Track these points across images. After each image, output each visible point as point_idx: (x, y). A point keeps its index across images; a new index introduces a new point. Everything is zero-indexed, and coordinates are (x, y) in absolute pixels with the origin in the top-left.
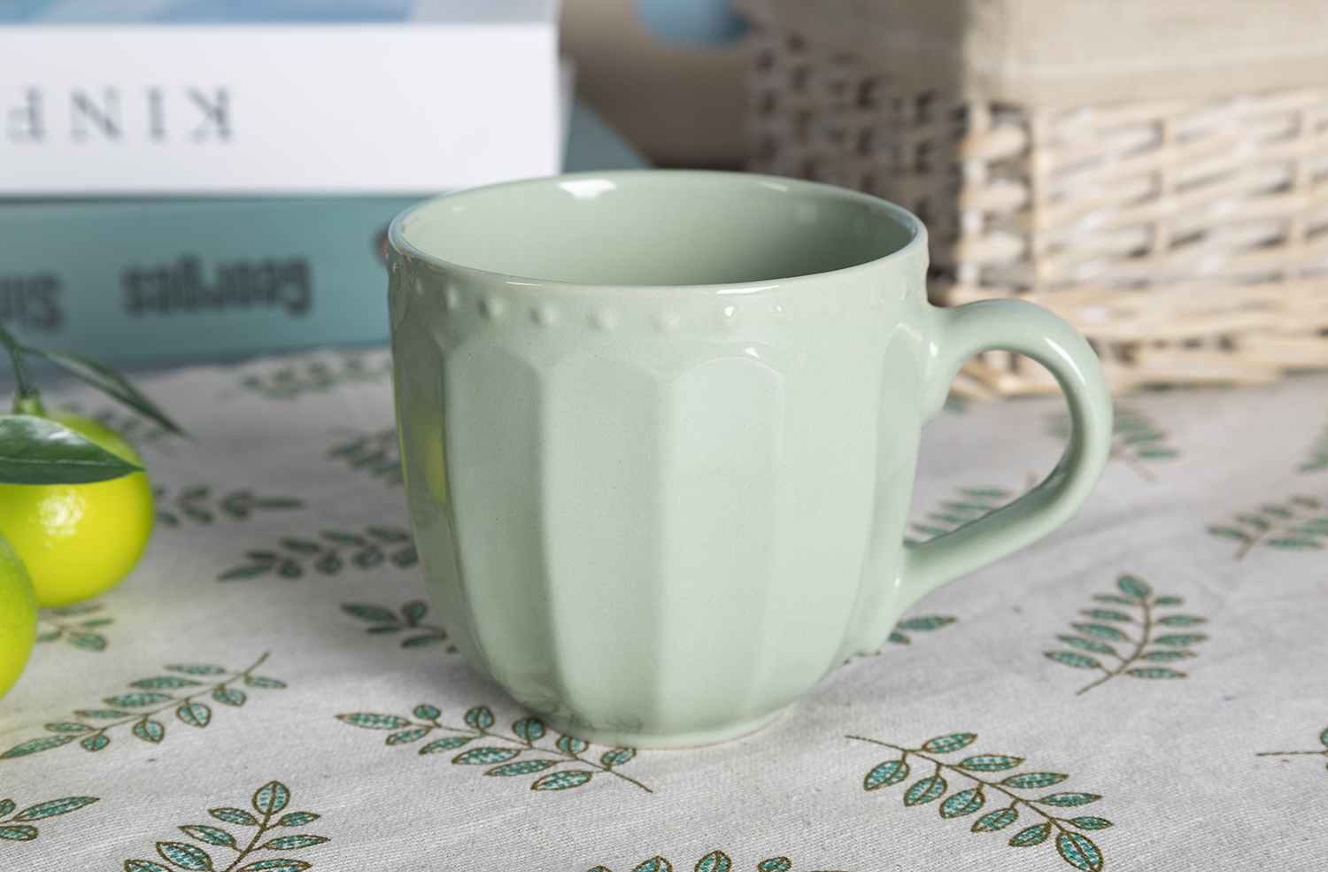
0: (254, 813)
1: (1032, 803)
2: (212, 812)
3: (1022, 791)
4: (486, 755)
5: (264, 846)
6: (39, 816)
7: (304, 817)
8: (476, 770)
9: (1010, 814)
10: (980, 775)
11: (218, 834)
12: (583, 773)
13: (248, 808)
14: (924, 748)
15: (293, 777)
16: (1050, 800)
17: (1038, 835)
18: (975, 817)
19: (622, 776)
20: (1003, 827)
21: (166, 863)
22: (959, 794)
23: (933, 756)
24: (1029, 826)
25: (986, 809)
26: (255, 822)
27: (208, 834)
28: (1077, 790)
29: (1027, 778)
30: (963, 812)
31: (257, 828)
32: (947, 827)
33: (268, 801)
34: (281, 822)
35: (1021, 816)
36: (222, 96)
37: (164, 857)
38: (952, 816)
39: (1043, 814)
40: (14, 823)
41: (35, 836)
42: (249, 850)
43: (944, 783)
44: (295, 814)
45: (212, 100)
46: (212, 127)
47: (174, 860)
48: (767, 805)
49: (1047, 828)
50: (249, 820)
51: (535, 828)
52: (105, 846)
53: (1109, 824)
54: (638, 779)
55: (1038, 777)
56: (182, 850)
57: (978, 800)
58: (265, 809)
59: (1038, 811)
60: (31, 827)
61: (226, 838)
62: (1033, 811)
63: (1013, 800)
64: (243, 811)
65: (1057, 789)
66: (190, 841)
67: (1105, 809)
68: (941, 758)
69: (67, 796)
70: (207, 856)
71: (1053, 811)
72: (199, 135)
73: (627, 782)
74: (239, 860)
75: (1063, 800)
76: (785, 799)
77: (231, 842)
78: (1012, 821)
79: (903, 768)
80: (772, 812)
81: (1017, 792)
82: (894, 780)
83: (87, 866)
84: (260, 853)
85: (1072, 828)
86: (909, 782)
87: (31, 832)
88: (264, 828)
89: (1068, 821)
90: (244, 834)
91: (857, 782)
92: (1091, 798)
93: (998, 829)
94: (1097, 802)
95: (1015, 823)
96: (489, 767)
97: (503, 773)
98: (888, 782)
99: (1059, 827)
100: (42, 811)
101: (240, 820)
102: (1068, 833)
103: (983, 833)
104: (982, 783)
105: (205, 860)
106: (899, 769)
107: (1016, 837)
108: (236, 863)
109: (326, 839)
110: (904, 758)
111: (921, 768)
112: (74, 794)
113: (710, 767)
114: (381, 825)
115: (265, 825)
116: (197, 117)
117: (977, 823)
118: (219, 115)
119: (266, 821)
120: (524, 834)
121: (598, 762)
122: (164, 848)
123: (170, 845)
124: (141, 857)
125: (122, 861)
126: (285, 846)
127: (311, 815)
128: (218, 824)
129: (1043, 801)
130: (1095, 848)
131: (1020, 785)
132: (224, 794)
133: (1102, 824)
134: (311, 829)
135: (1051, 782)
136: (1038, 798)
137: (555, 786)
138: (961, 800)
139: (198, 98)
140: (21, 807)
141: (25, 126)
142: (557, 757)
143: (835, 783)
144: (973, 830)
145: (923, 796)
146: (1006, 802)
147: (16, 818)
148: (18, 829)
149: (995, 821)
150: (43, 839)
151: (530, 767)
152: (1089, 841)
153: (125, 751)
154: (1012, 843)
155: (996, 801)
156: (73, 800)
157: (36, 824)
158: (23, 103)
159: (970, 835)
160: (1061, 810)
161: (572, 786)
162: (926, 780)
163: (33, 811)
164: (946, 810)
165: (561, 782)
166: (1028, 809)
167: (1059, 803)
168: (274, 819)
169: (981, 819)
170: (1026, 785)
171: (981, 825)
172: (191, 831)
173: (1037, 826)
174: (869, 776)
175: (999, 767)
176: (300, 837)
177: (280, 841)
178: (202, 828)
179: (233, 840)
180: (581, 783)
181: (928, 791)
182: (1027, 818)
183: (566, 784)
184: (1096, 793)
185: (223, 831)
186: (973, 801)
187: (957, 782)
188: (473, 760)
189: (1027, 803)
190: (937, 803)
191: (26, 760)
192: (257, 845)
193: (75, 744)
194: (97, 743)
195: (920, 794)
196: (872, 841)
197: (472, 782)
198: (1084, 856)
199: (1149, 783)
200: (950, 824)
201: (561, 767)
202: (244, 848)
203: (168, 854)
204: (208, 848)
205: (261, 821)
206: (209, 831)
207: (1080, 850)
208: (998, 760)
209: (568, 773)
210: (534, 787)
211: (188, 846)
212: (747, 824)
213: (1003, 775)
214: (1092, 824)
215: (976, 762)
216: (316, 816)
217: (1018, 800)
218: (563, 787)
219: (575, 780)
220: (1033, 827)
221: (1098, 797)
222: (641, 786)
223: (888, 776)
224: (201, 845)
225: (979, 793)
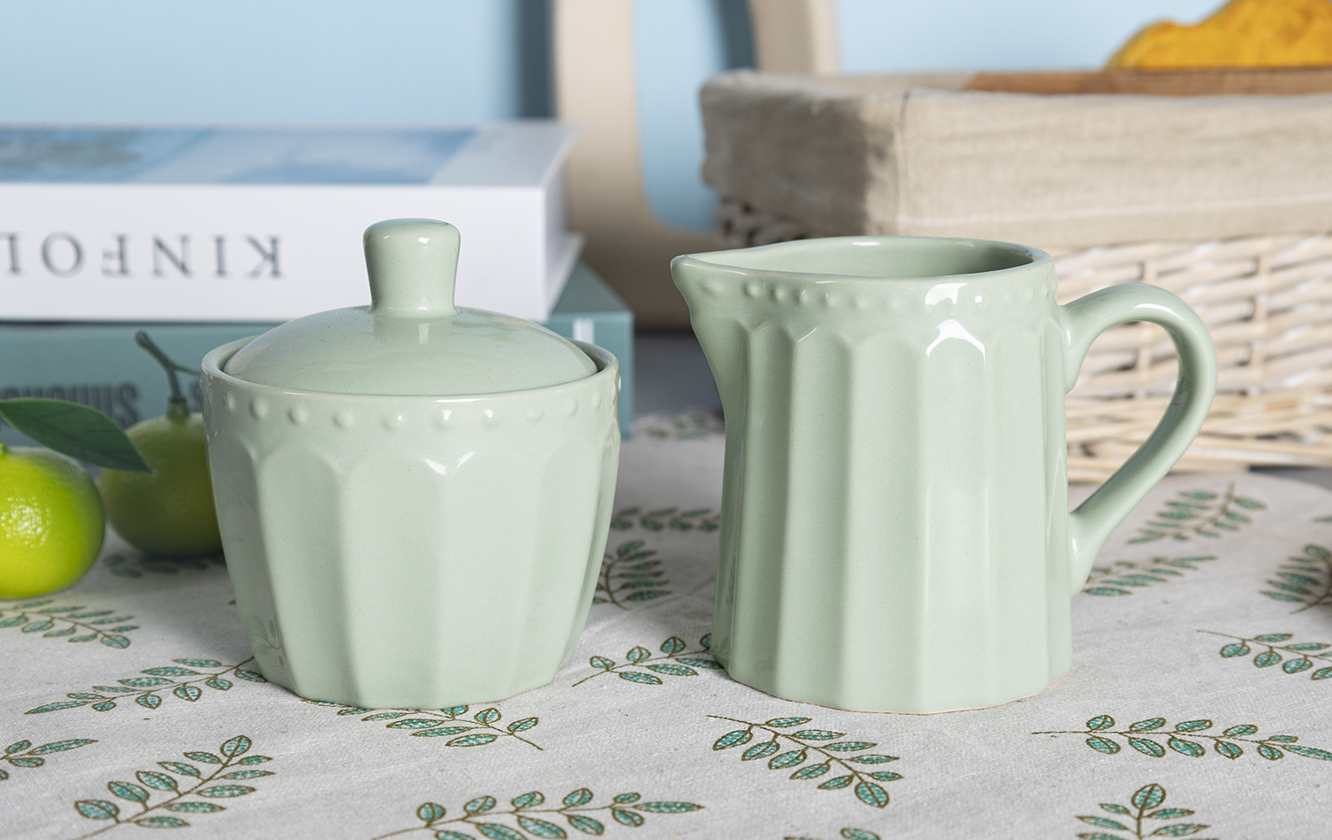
0: (220, 756)
1: (843, 761)
2: (186, 754)
3: (839, 753)
4: (415, 723)
5: (222, 777)
6: (48, 751)
7: (258, 758)
8: (406, 732)
9: (824, 768)
10: (807, 742)
11: (187, 768)
12: (490, 736)
13: (217, 752)
14: (767, 723)
15: (257, 733)
16: (859, 759)
17: (843, 782)
18: (795, 769)
19: (521, 739)
20: (816, 777)
21: (141, 785)
22: (787, 753)
23: (773, 729)
24: (837, 776)
25: (806, 763)
26: (219, 761)
27: (180, 768)
28: (881, 753)
29: (844, 745)
30: (787, 765)
31: (220, 766)
32: (771, 775)
33: (233, 748)
34: (240, 762)
35: (832, 769)
36: (274, 242)
37: (141, 781)
38: (777, 768)
39: (850, 768)
40: (27, 756)
41: (41, 764)
42: (211, 778)
43: (778, 746)
44: (252, 757)
45: (267, 247)
46: (268, 267)
47: (148, 783)
48: (633, 759)
49: (851, 778)
50: (214, 759)
51: (442, 771)
52: (95, 772)
53: (900, 777)
54: (533, 742)
55: (853, 745)
56: (156, 777)
57: (801, 758)
58: (229, 753)
59: (846, 766)
60: (40, 759)
61: (194, 771)
62: (843, 766)
63: (829, 758)
64: (211, 755)
65: (865, 753)
66: (164, 771)
67: (900, 766)
68: (778, 730)
69: (72, 738)
70: (175, 782)
71: (858, 767)
72: (255, 274)
73: (524, 742)
74: (200, 785)
75: (868, 760)
76: (647, 755)
77: (198, 774)
78: (824, 773)
79: (748, 735)
80: (635, 764)
81: (833, 754)
82: (738, 743)
83: (78, 785)
84: (217, 781)
85: (870, 780)
86: (750, 745)
87: (39, 762)
88: (225, 765)
89: (868, 774)
90: (207, 769)
91: (709, 744)
92: (889, 758)
93: (811, 778)
94: (895, 761)
95: (826, 774)
96: (416, 731)
97: (426, 735)
98: (733, 744)
99: (860, 778)
100: (50, 748)
101: (207, 760)
102: (866, 783)
103: (799, 780)
104: (807, 747)
105: (173, 784)
106: (746, 735)
107: (824, 784)
108: (196, 787)
109: (272, 773)
110: (749, 729)
111: (762, 736)
112: (79, 738)
113: (594, 732)
114: (320, 766)
115: (227, 763)
116: (255, 259)
117: (796, 774)
118: (273, 258)
119: (228, 761)
120: (433, 774)
121: (505, 729)
122: (141, 776)
123: (147, 774)
124: (122, 780)
125: (106, 782)
126: (239, 777)
127: (265, 758)
128: (189, 761)
129: (852, 760)
130: (885, 793)
131: (838, 749)
132: (199, 742)
133: (895, 777)
134: (264, 766)
135: (862, 748)
136: (849, 757)
137: (465, 744)
138: (788, 757)
139: (254, 243)
140: (34, 745)
141: (114, 265)
142: (473, 725)
143: (691, 745)
144: (791, 778)
145: (758, 754)
146: (822, 759)
147: (30, 753)
148: (29, 760)
149: (811, 772)
150: (46, 766)
151: (449, 731)
152: (881, 788)
153: (128, 712)
154: (820, 787)
155: (814, 758)
156: (76, 742)
157: (43, 757)
158: (114, 247)
159: (788, 781)
160: (864, 766)
161: (479, 744)
162: (764, 743)
163: (44, 748)
164: (774, 764)
165: (471, 741)
166: (839, 764)
167: (864, 762)
168: (236, 759)
169: (799, 771)
170: (842, 749)
171: (799, 774)
172: (166, 765)
173: (843, 777)
174: (719, 740)
175: (824, 738)
176: (252, 771)
177: (236, 774)
178: (175, 764)
179: (198, 772)
180: (487, 742)
181: (763, 751)
182: (837, 770)
183: (475, 743)
184: (896, 756)
185: (192, 767)
186: (797, 758)
187: (786, 745)
188: (403, 726)
189: (839, 760)
190: (768, 759)
191: (47, 715)
192: (217, 776)
193: (89, 706)
194: (105, 706)
195: (756, 752)
196: (709, 782)
197: (399, 739)
198: (875, 797)
199: (940, 750)
200: (774, 773)
201: (473, 732)
202: (206, 778)
203: (144, 779)
204: (177, 777)
205: (224, 761)
206: (180, 766)
207: (872, 794)
208: (824, 734)
209: (478, 736)
210: (448, 745)
211: (162, 774)
212: (613, 771)
213: (827, 742)
214: (887, 777)
215: (806, 734)
216: (269, 759)
217: (833, 758)
218: (473, 745)
219: (483, 740)
220: (839, 778)
221: (897, 758)
222: (534, 745)
223: (734, 741)
224: (171, 775)
225: (803, 753)
